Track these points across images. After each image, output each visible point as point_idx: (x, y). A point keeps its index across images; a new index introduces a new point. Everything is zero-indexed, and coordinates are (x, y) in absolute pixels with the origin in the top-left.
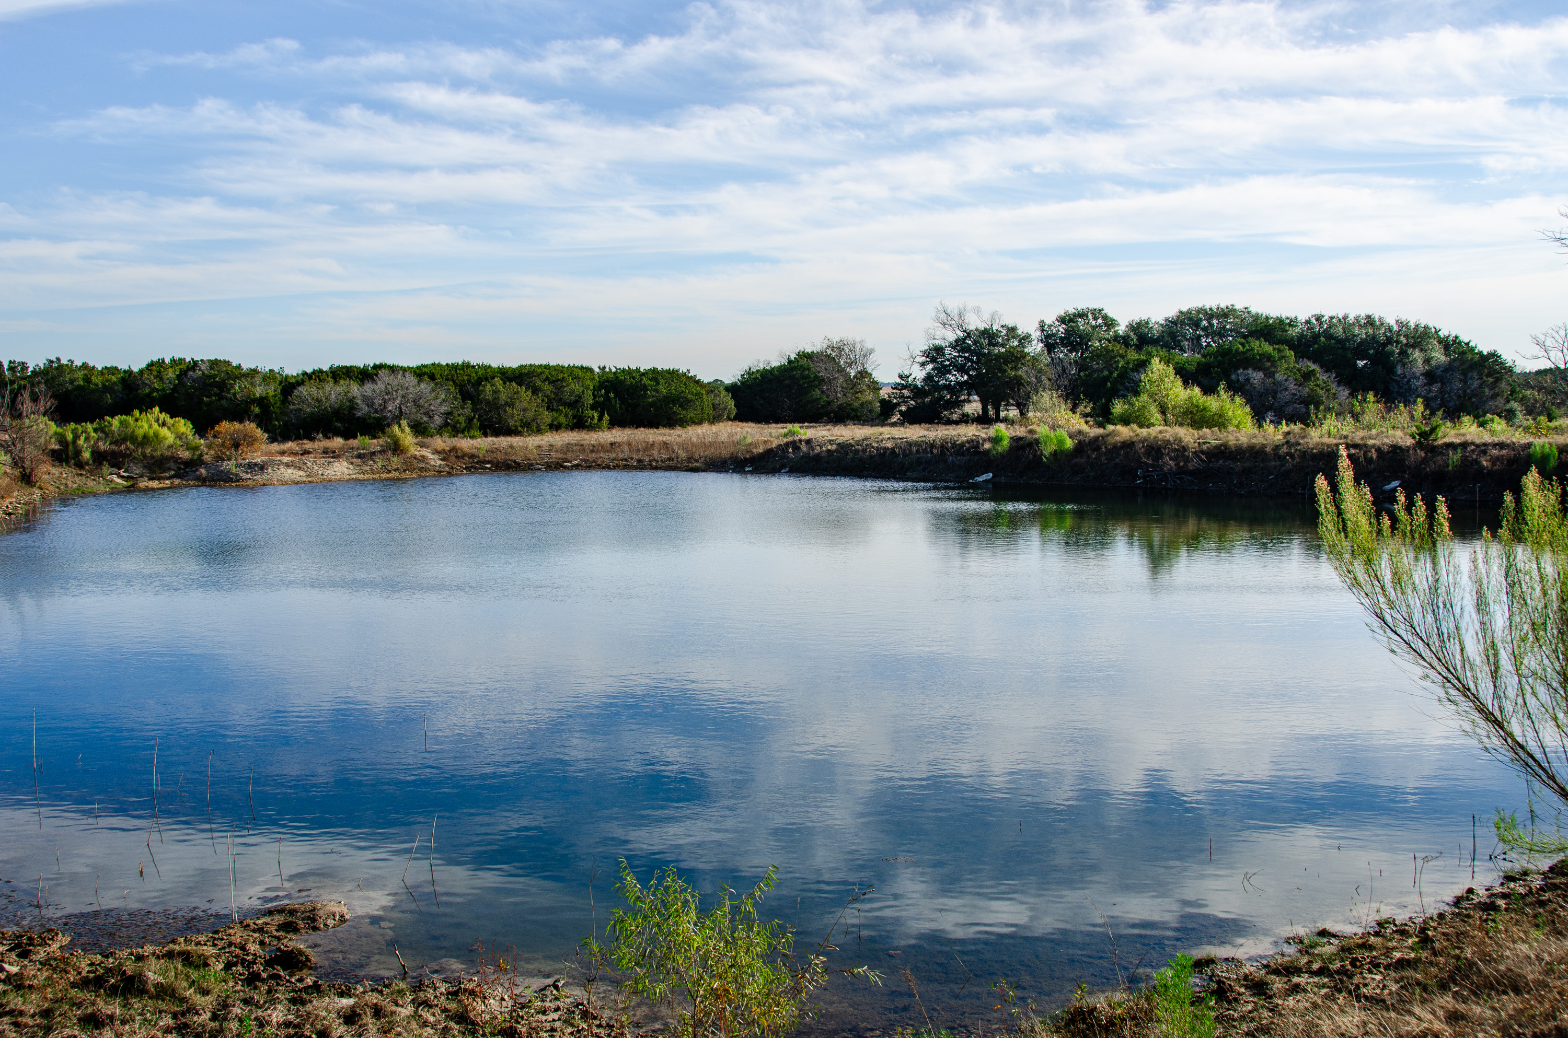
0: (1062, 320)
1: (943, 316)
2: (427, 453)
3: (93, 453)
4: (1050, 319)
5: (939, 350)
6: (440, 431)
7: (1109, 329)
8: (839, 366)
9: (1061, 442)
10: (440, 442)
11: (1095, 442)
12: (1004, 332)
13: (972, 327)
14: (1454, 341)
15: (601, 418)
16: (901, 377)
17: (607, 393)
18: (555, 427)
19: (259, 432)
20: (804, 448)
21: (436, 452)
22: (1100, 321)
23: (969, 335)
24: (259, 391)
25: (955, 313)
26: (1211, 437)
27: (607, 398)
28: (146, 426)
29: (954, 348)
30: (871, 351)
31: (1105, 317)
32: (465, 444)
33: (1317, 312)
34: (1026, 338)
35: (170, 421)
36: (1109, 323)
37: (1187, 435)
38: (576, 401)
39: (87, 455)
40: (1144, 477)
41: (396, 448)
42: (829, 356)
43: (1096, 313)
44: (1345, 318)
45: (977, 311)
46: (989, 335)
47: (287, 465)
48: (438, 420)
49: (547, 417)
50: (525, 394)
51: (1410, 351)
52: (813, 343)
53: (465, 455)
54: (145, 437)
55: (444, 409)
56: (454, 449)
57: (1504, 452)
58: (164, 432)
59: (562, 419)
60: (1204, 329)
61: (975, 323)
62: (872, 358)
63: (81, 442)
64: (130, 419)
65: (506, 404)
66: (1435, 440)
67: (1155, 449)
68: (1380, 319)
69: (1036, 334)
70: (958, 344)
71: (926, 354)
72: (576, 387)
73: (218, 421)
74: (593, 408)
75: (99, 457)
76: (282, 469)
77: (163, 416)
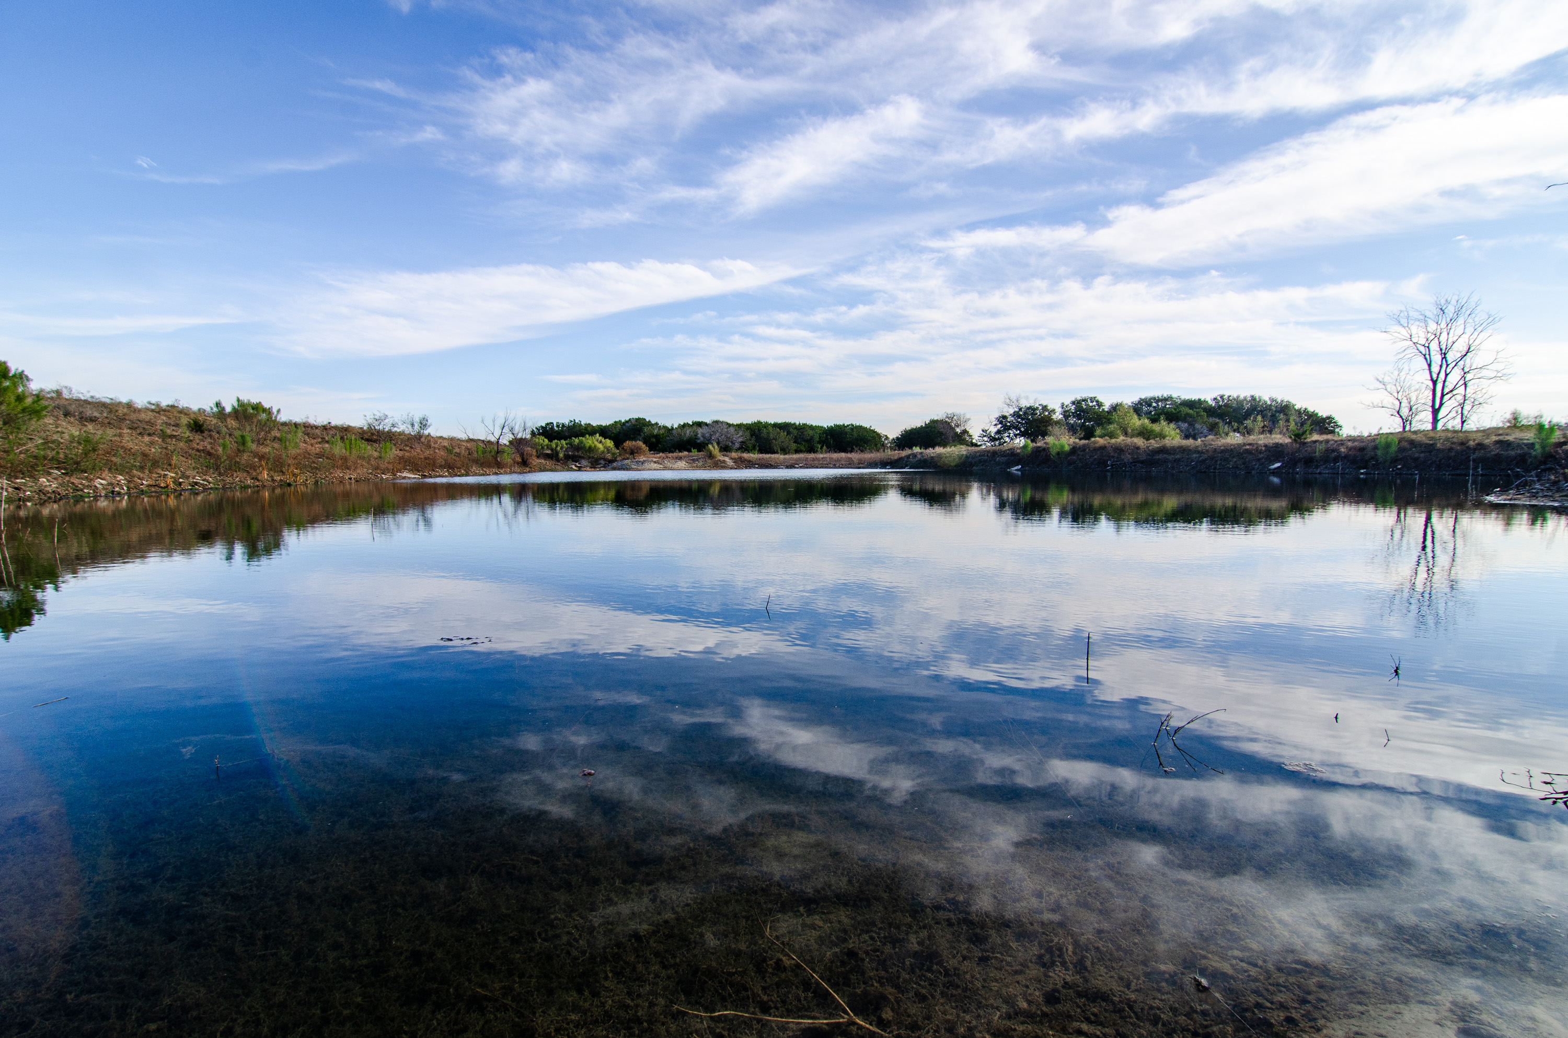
0: (1073, 403)
1: (1008, 401)
2: (727, 459)
3: (565, 455)
4: (1067, 402)
5: (1004, 417)
6: (737, 450)
7: (1099, 408)
8: (951, 426)
9: (1063, 447)
10: (734, 455)
11: (1083, 448)
12: (1040, 408)
13: (1024, 406)
14: (1304, 411)
15: (821, 448)
16: (983, 431)
17: (827, 436)
18: (797, 451)
19: (644, 446)
20: (919, 456)
21: (731, 459)
22: (1094, 403)
23: (1020, 409)
24: (656, 432)
25: (1014, 399)
26: (1154, 444)
27: (827, 439)
28: (590, 442)
29: (1013, 416)
30: (969, 419)
31: (1097, 401)
32: (746, 455)
33: (1221, 393)
34: (1053, 411)
35: (603, 440)
36: (1100, 404)
37: (1139, 442)
38: (810, 440)
39: (561, 455)
40: (1112, 465)
41: (711, 456)
42: (946, 422)
43: (1092, 400)
44: (1238, 397)
45: (1027, 398)
46: (1032, 409)
47: (655, 462)
48: (737, 445)
49: (794, 446)
50: (783, 434)
51: (1277, 414)
52: (938, 415)
53: (746, 460)
54: (590, 447)
55: (740, 440)
56: (740, 458)
57: (1356, 443)
58: (600, 446)
59: (803, 448)
60: (1154, 407)
61: (1025, 403)
62: (969, 423)
63: (559, 448)
64: (584, 439)
65: (774, 439)
66: (1305, 439)
67: (1119, 450)
68: (1259, 397)
69: (1059, 410)
70: (1016, 414)
71: (998, 419)
72: (811, 432)
73: (625, 441)
74: (819, 442)
75: (567, 457)
76: (652, 464)
77: (600, 438)
